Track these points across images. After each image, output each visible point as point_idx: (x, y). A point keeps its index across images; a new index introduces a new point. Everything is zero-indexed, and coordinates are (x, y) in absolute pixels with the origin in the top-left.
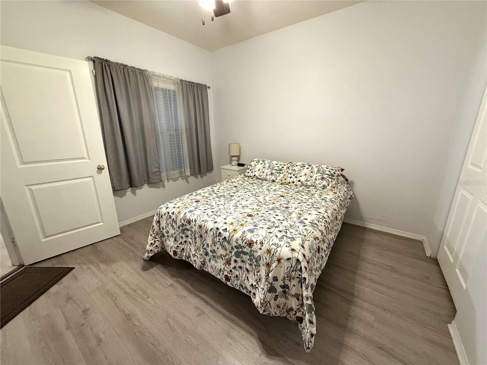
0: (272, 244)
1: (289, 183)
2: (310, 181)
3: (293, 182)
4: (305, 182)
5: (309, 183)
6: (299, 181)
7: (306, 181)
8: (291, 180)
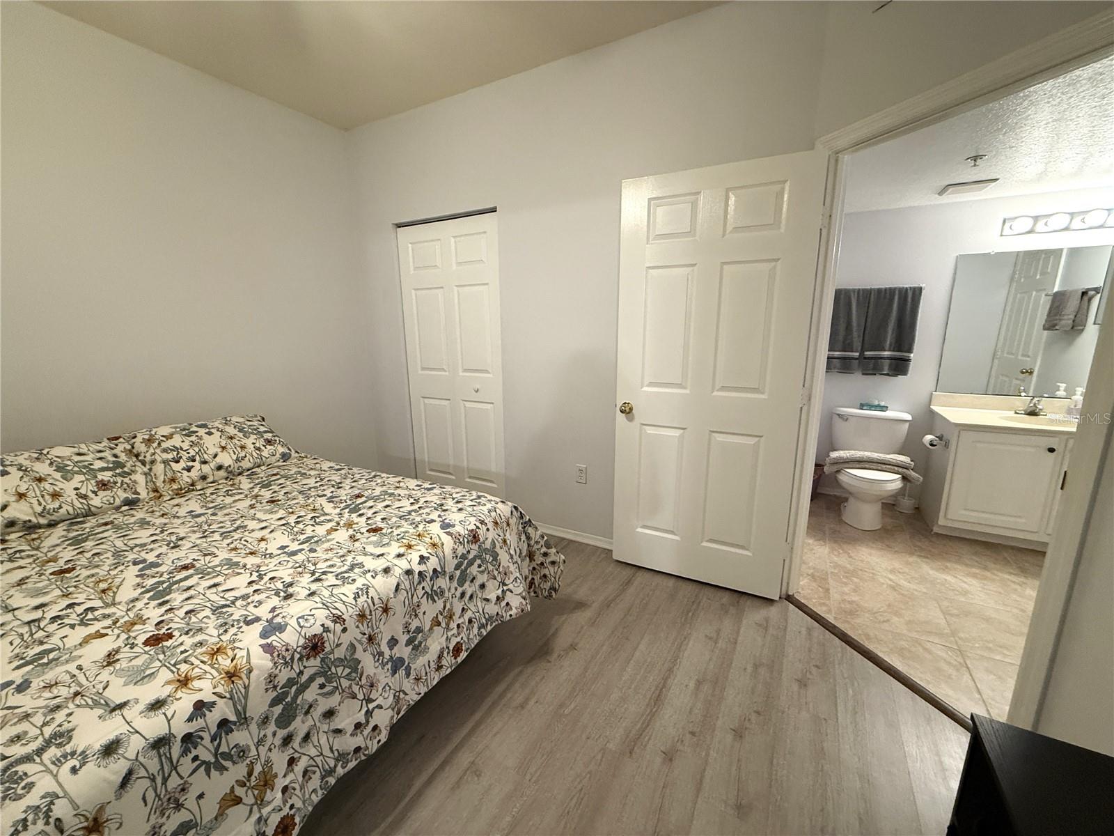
0: (355, 598)
1: (193, 485)
2: (246, 459)
3: (204, 478)
4: (236, 464)
5: (246, 464)
6: (220, 468)
7: (237, 460)
8: (194, 474)
